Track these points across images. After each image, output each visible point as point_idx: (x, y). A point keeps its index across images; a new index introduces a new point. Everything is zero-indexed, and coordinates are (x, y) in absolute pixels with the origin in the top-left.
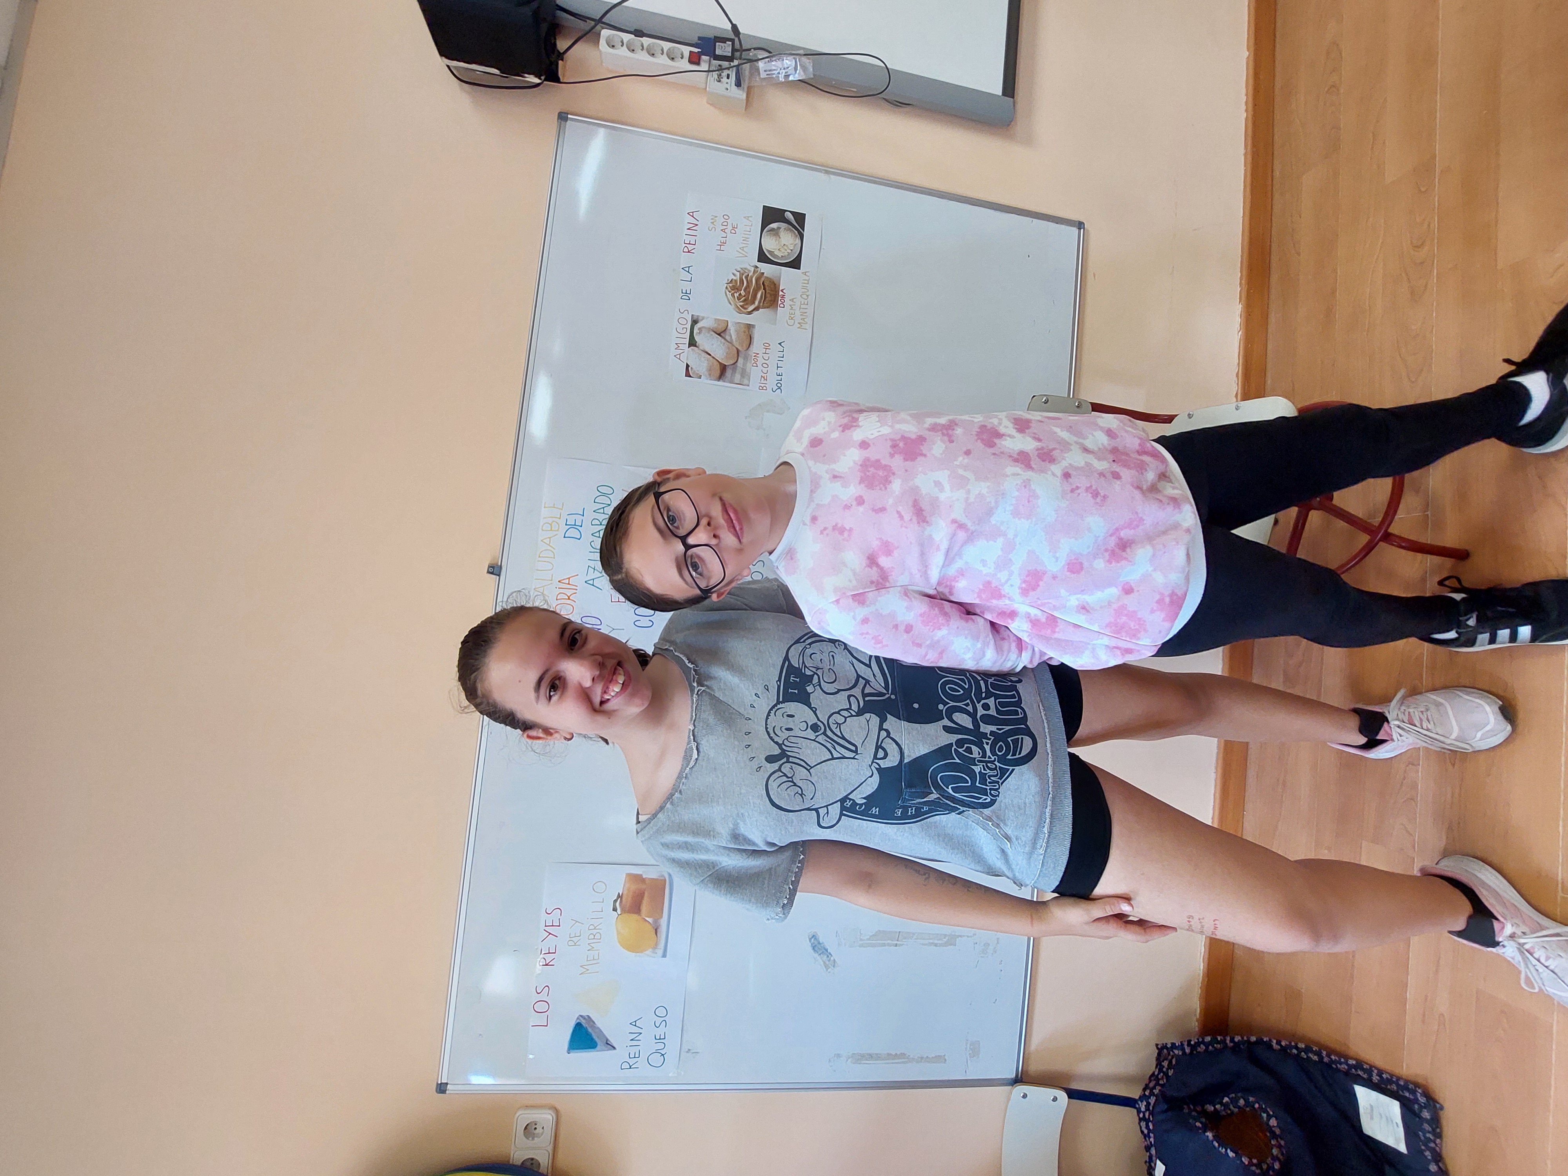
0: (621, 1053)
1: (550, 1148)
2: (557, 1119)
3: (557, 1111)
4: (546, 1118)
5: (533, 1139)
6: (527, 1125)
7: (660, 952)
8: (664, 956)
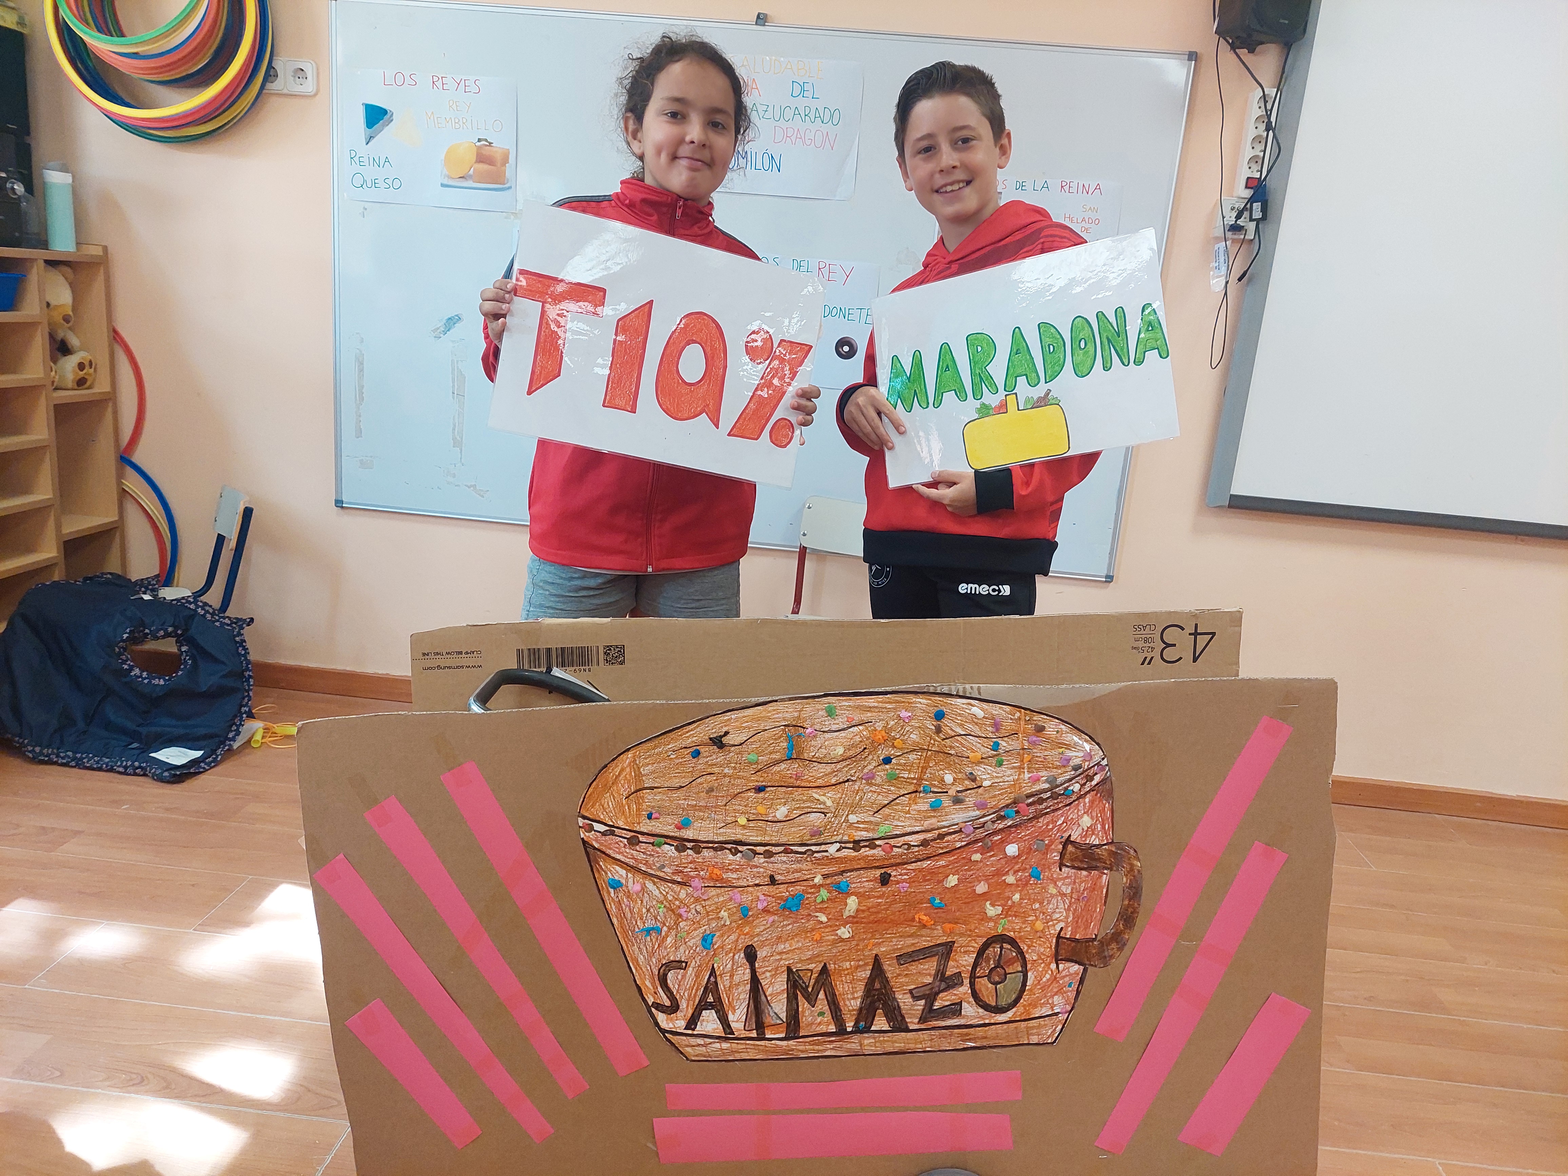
0: (363, 150)
1: (285, 91)
2: (310, 96)
3: (316, 95)
4: (309, 86)
5: (292, 76)
6: (302, 70)
7: (445, 182)
8: (443, 185)
